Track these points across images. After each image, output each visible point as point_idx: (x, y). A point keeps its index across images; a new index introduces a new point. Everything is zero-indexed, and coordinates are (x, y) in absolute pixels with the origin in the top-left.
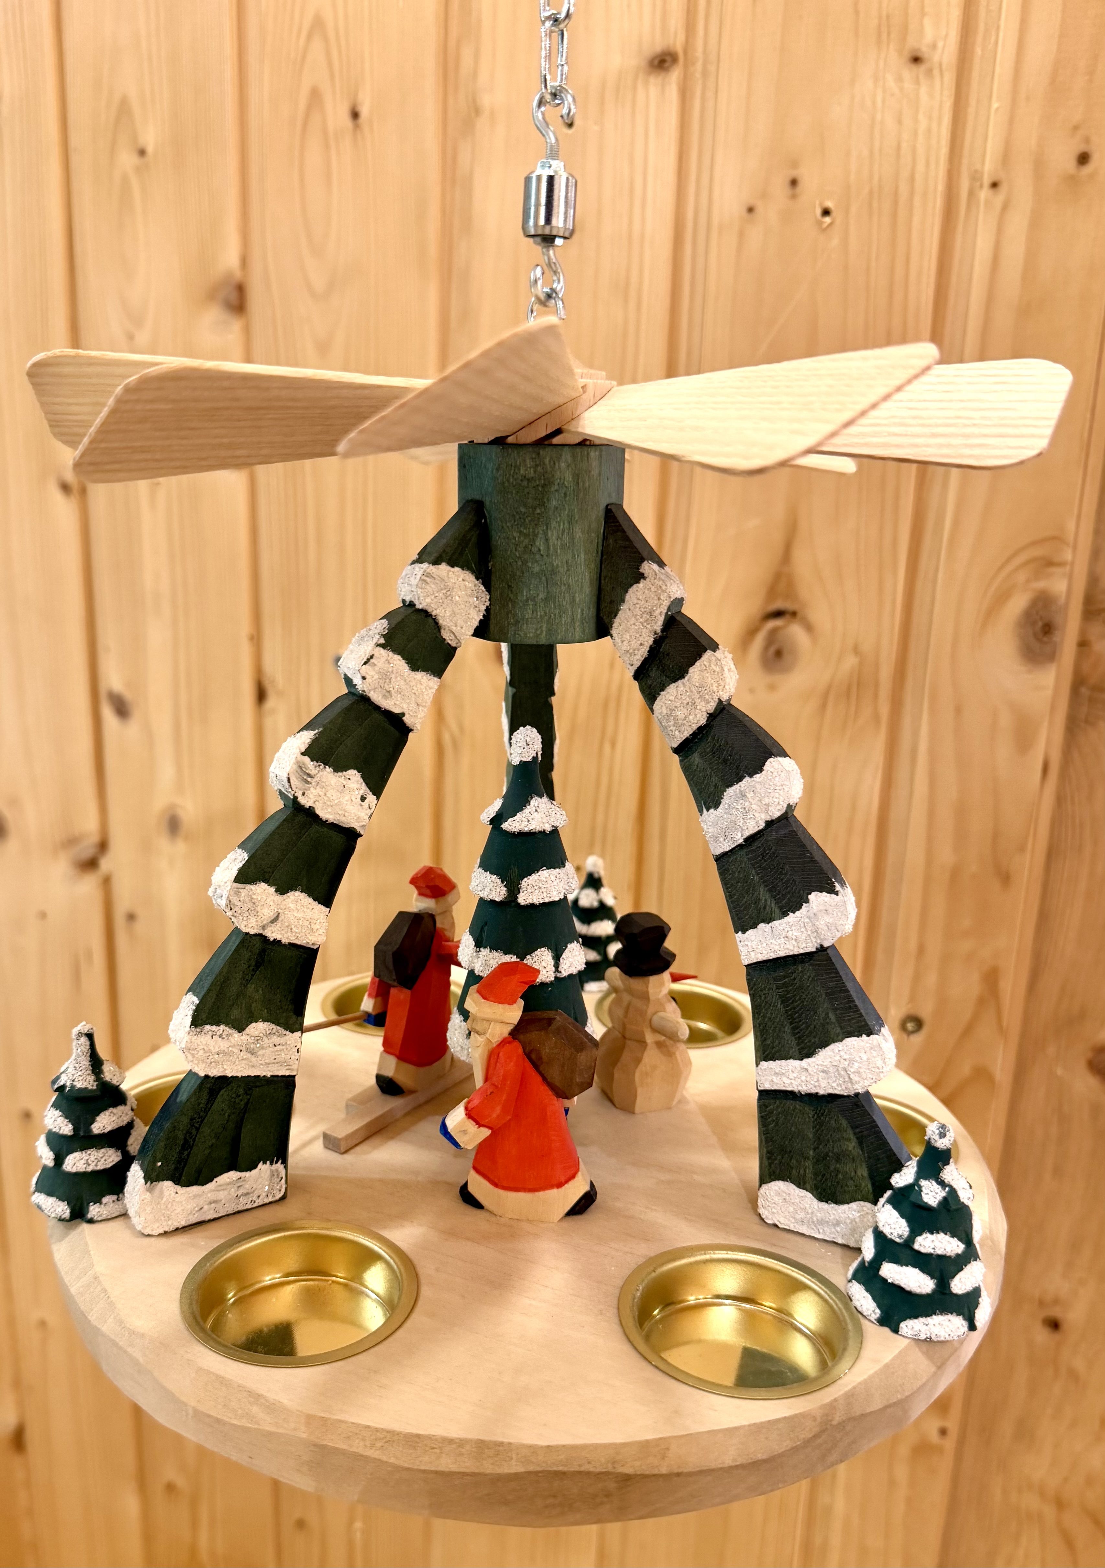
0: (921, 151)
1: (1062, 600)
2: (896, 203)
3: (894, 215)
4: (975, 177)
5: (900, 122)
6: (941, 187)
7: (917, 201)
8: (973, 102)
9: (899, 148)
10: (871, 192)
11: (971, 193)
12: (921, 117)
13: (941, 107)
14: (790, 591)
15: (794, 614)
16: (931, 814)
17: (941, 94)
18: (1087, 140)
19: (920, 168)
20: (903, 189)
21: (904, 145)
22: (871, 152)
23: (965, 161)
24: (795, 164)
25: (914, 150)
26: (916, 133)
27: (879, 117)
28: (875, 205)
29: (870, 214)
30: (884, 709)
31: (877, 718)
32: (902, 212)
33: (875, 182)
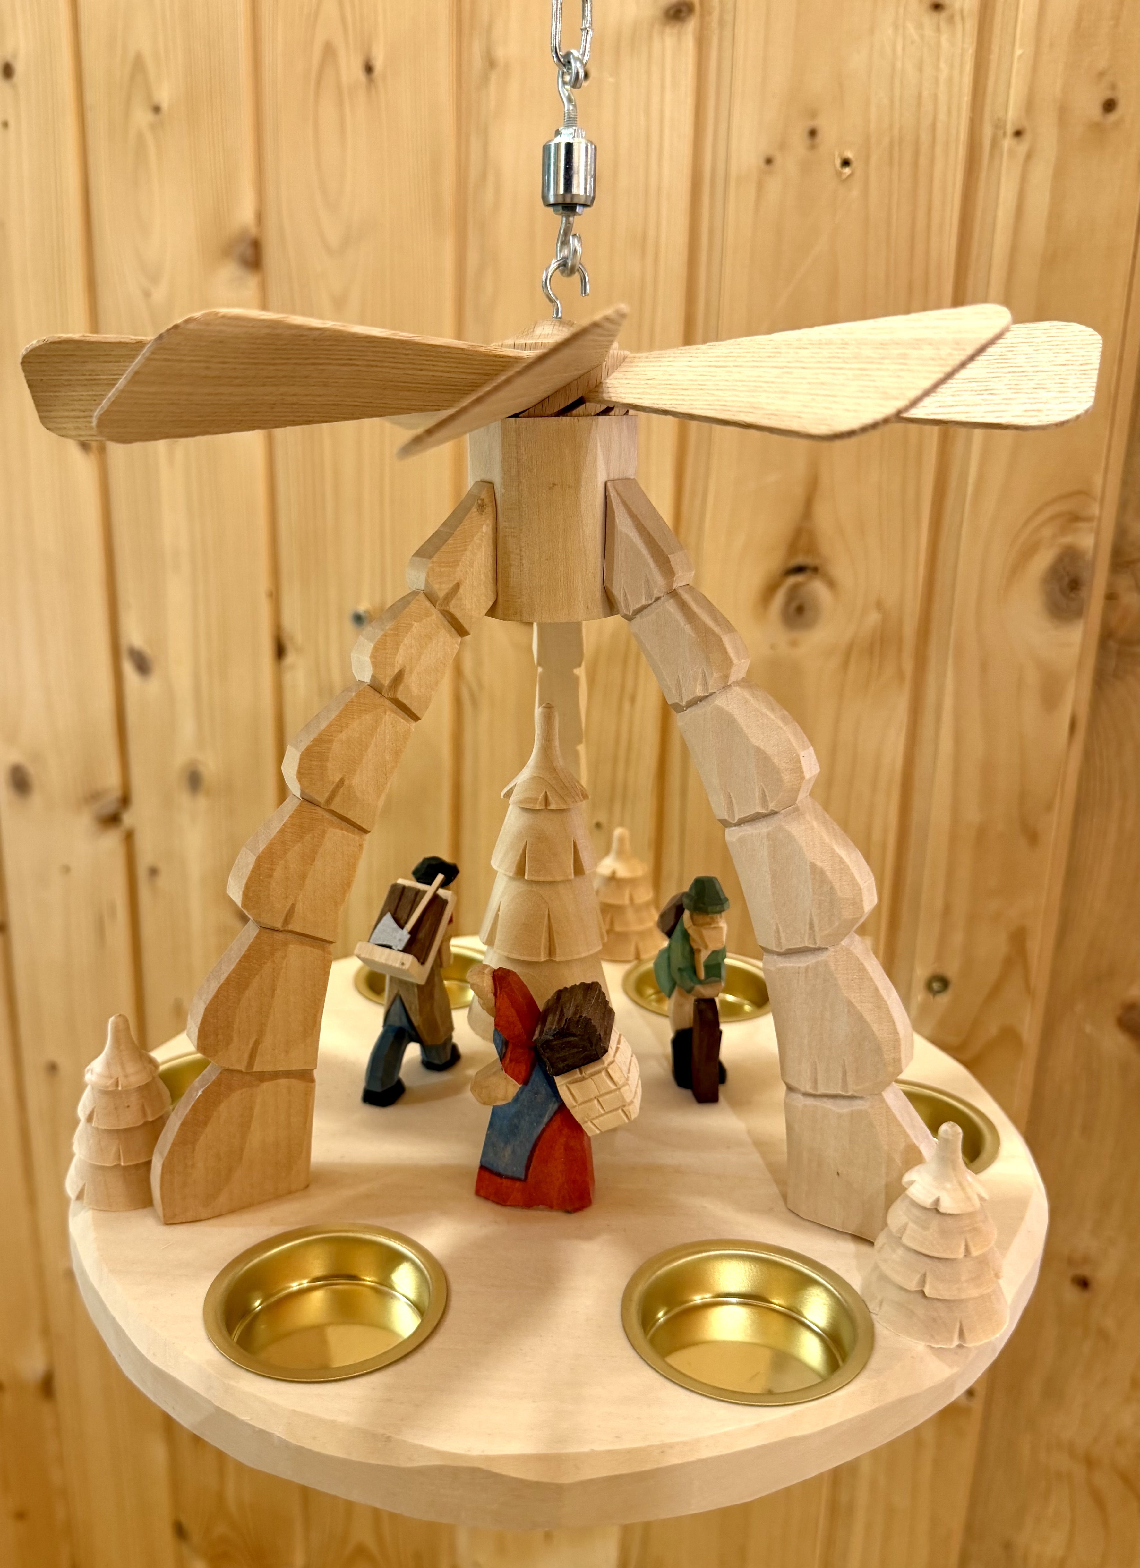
0: (943, 98)
1: (1089, 556)
2: (917, 153)
3: (916, 164)
4: (999, 125)
5: (921, 70)
6: (963, 136)
7: (939, 150)
8: (995, 48)
9: (920, 96)
10: (891, 142)
11: (995, 143)
12: (942, 65)
13: (962, 55)
14: (812, 548)
15: (815, 570)
16: (957, 772)
17: (963, 42)
18: (1113, 87)
19: (942, 116)
20: (925, 137)
21: (925, 93)
22: (892, 101)
23: (987, 109)
24: (813, 114)
25: (935, 97)
26: (937, 80)
27: (899, 65)
28: (896, 154)
29: (891, 164)
30: (908, 666)
31: (900, 675)
32: (923, 161)
33: (896, 131)
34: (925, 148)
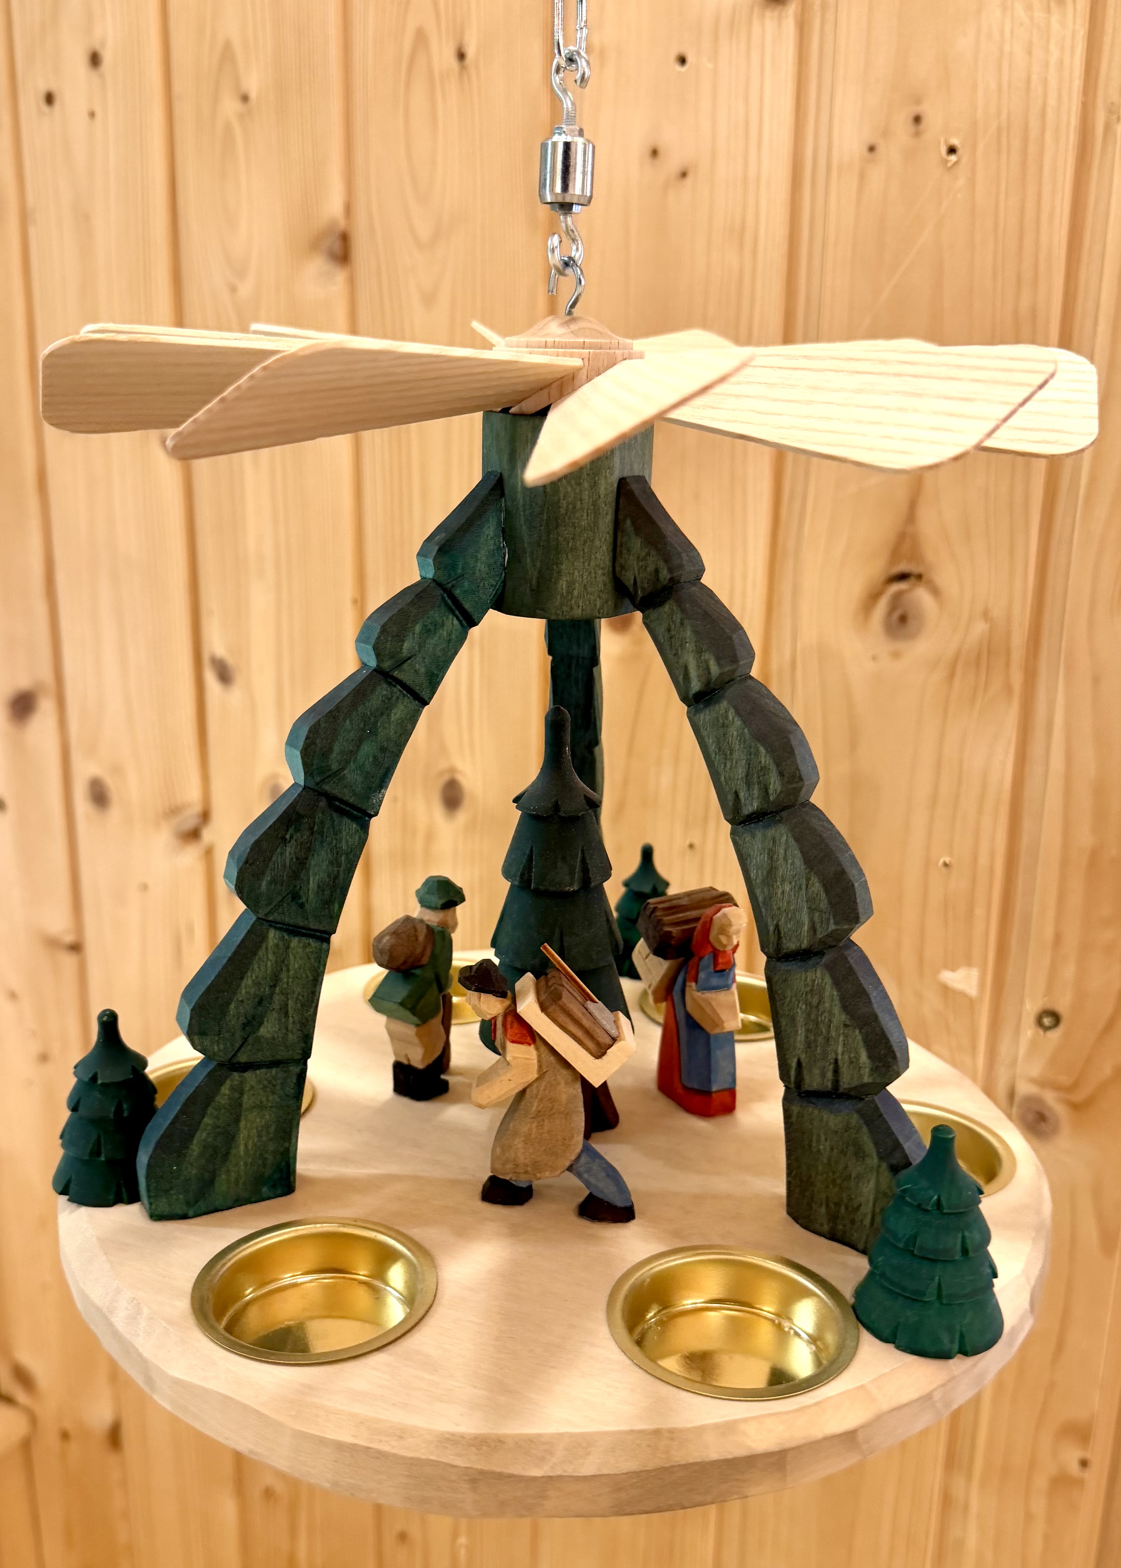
0: (1052, 83)
3: (1023, 153)
4: (1112, 109)
5: (1030, 53)
6: (1074, 121)
7: (1049, 135)
9: (1029, 80)
10: (999, 129)
11: (1108, 129)
12: (1052, 47)
13: (1073, 36)
14: (915, 553)
15: (920, 577)
16: (1067, 793)
17: (1074, 23)
19: (1052, 101)
20: (1033, 124)
21: (1034, 77)
22: (1000, 86)
23: (1100, 93)
24: (918, 101)
25: (1045, 82)
26: (1047, 64)
27: (1007, 48)
28: (1004, 141)
29: (999, 151)
30: (1017, 679)
31: (1008, 688)
32: (1032, 149)
33: (1004, 116)
34: (1033, 134)
